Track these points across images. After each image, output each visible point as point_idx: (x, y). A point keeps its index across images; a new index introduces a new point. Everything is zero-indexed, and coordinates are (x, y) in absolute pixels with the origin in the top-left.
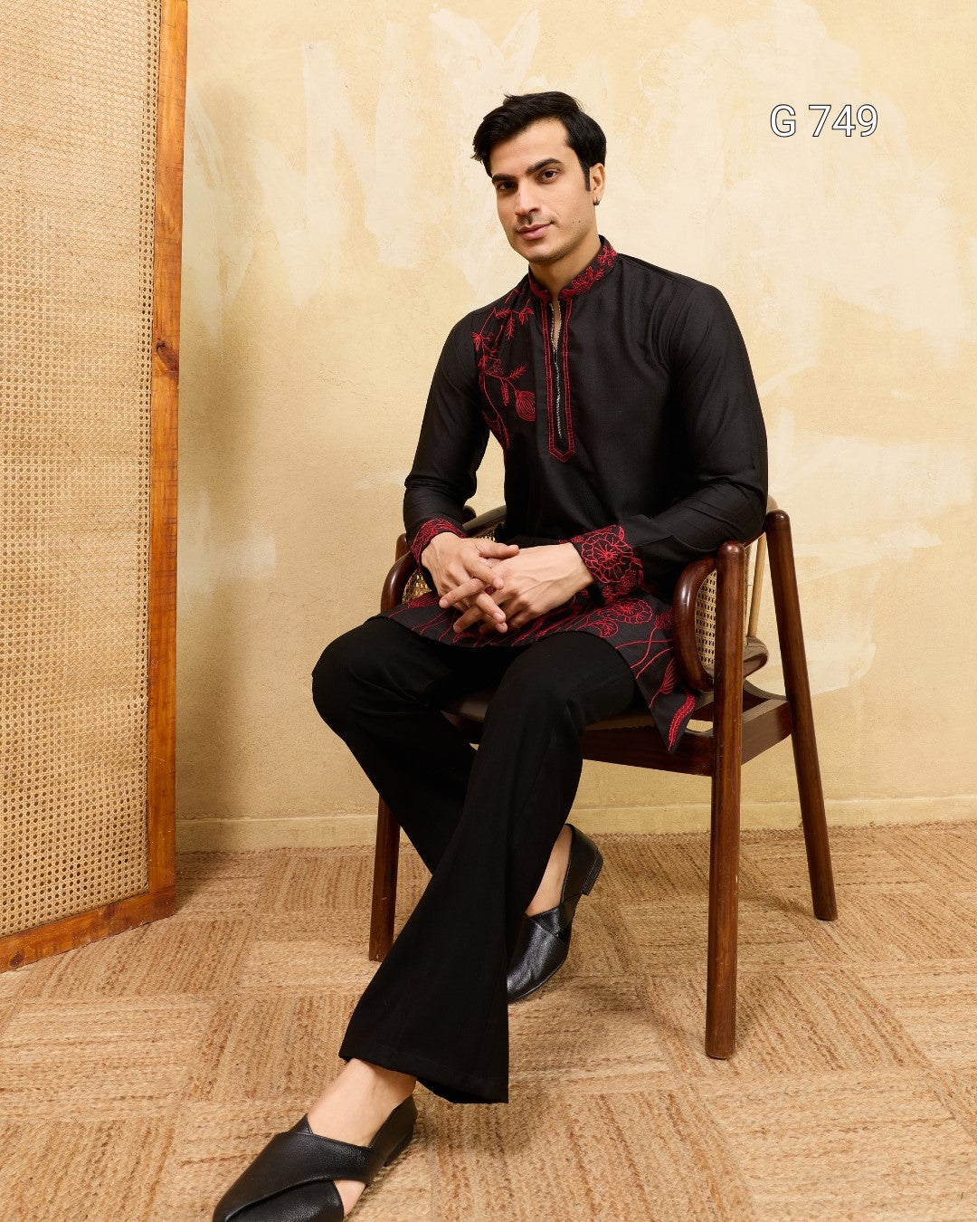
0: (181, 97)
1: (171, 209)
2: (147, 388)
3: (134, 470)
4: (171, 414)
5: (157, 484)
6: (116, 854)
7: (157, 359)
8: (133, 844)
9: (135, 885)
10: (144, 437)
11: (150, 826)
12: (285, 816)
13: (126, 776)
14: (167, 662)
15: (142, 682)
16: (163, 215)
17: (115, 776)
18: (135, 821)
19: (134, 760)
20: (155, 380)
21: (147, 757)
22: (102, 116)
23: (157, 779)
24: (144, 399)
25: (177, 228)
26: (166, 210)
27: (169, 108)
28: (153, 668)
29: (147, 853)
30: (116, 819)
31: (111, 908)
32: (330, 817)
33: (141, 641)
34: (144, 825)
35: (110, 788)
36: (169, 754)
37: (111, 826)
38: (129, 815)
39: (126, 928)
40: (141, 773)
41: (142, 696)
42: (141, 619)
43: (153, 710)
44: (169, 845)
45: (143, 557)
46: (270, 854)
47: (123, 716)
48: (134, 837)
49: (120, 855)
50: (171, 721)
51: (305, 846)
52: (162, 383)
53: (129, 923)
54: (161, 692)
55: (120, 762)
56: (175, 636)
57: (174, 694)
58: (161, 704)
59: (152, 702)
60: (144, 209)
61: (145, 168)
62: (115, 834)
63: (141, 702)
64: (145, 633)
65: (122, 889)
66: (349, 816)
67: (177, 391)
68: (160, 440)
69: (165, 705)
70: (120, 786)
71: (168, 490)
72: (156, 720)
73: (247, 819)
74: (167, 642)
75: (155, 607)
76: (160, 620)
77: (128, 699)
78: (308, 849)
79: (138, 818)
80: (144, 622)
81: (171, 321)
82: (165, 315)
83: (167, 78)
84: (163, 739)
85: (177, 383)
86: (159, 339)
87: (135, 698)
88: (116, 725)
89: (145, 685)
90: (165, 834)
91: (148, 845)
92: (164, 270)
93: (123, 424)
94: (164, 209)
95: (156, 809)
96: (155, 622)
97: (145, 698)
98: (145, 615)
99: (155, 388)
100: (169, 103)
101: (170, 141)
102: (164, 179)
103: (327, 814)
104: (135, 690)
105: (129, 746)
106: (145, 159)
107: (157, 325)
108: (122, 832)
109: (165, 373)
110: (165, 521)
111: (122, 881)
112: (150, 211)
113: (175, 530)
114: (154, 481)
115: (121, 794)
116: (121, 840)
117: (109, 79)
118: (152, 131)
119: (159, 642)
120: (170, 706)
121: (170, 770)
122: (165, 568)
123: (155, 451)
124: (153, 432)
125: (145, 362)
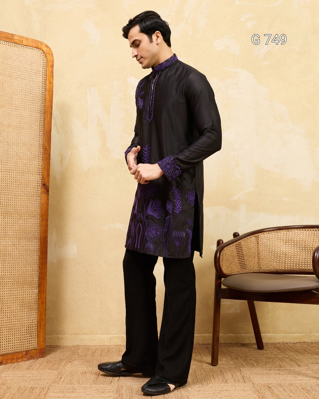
0: (51, 111)
1: (48, 144)
2: (40, 197)
3: (36, 222)
4: (47, 205)
5: (42, 226)
6: (29, 336)
7: (43, 188)
8: (34, 334)
9: (34, 346)
10: (39, 212)
11: (38, 328)
12: (79, 335)
13: (32, 313)
14: (44, 279)
15: (37, 285)
16: (45, 146)
17: (29, 313)
18: (34, 327)
19: (34, 308)
20: (42, 195)
21: (38, 308)
22: (29, 119)
23: (41, 315)
24: (39, 200)
25: (49, 150)
26: (46, 145)
27: (47, 115)
28: (40, 281)
29: (37, 337)
30: (29, 325)
31: (27, 352)
32: (93, 336)
33: (37, 272)
34: (37, 329)
35: (27, 316)
36: (44, 308)
37: (28, 327)
38: (33, 325)
39: (31, 359)
40: (36, 313)
41: (37, 289)
42: (37, 266)
43: (40, 294)
44: (44, 336)
45: (38, 247)
46: (74, 346)
47: (31, 294)
48: (34, 331)
49: (30, 336)
50: (45, 298)
51: (85, 345)
52: (44, 195)
53: (32, 358)
54: (42, 288)
55: (30, 308)
56: (46, 272)
57: (46, 290)
58: (42, 293)
59: (39, 292)
60: (40, 145)
61: (41, 133)
62: (28, 330)
63: (36, 291)
64: (38, 270)
65: (30, 347)
66: (99, 335)
67: (48, 198)
68: (43, 213)
70: (30, 316)
71: (45, 228)
72: (41, 297)
73: (67, 336)
74: (44, 273)
75: (41, 263)
76: (42, 267)
77: (33, 290)
78: (86, 346)
79: (35, 326)
80: (38, 267)
81: (47, 177)
82: (45, 176)
83: (47, 106)
84: (42, 303)
85: (48, 196)
86: (43, 183)
87: (35, 289)
88: (29, 297)
89: (38, 286)
90: (43, 332)
91: (37, 335)
92: (45, 162)
93: (33, 208)
95: (40, 324)
96: (41, 267)
97: (38, 290)
98: (38, 265)
99: (42, 197)
100: (48, 113)
101: (48, 124)
102: (46, 136)
103: (93, 335)
104: (35, 287)
105: (33, 304)
106: (41, 130)
107: (43, 178)
108: (30, 329)
109: (45, 193)
110: (44, 237)
111: (30, 344)
112: (42, 145)
113: (47, 240)
115: (30, 318)
116: (30, 332)
117: (31, 108)
118: (43, 122)
119: (42, 274)
120: (45, 293)
121: (44, 313)
122: (44, 251)
123: (42, 216)
124: (41, 210)
125: (40, 189)
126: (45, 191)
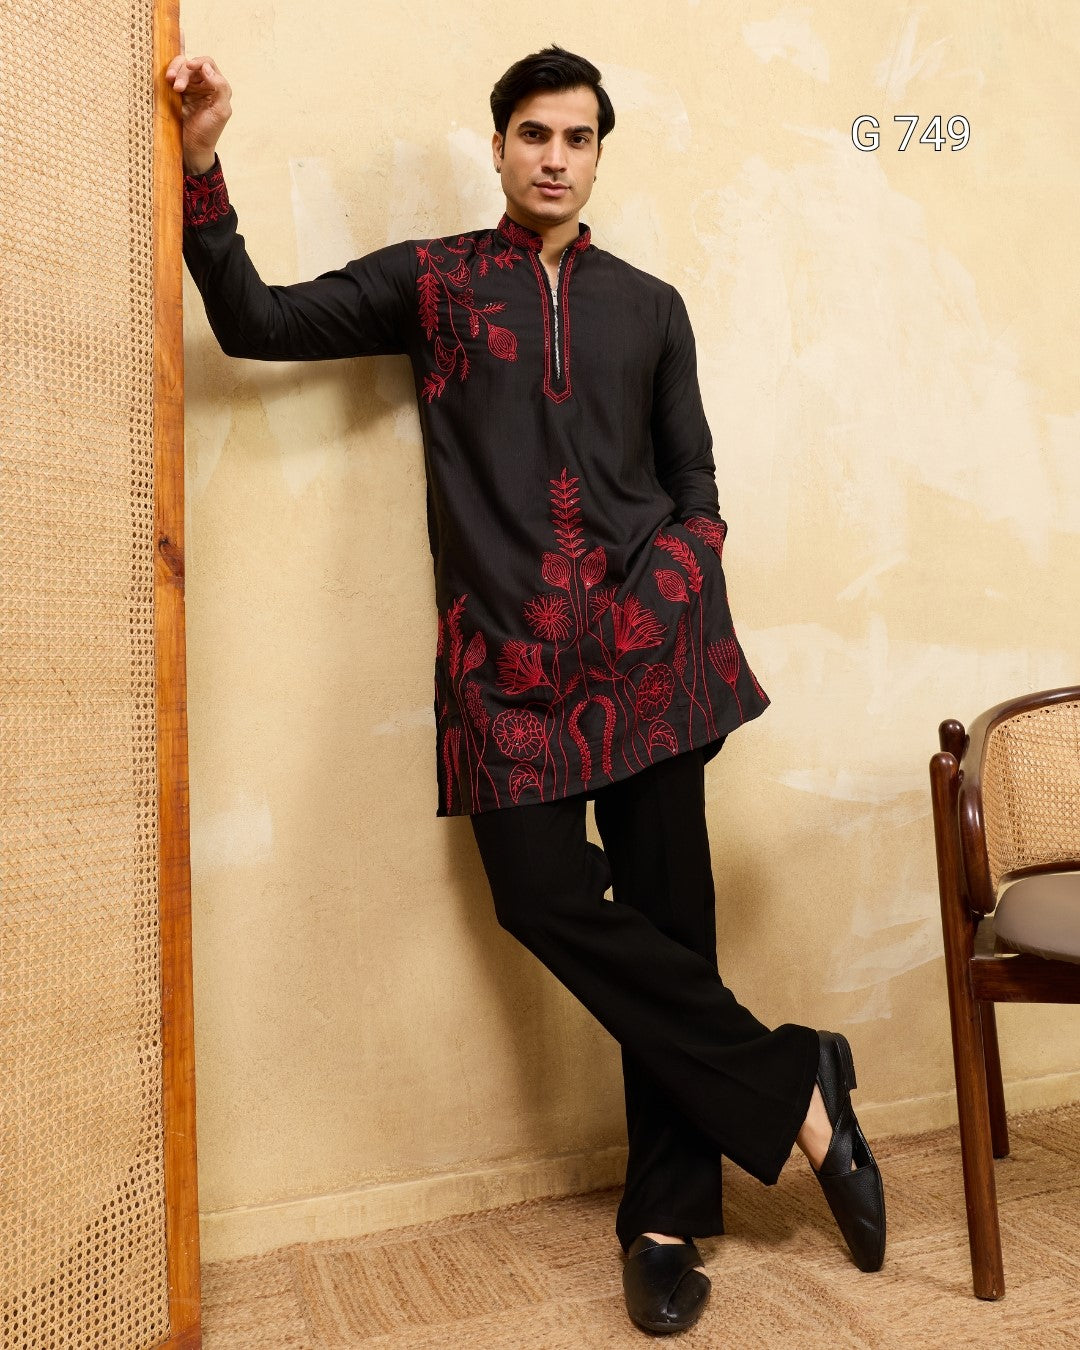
1: (171, 358)
2: (151, 600)
3: (139, 718)
4: (178, 636)
5: (164, 734)
7: (159, 559)
10: (150, 669)
11: (169, 1234)
14: (182, 988)
15: (155, 1022)
16: (162, 365)
18: (154, 1231)
19: (149, 1139)
20: (158, 589)
21: (163, 1135)
23: (173, 1166)
24: (148, 615)
25: (179, 384)
26: (166, 359)
27: (165, 225)
28: (167, 1000)
29: (168, 1279)
33: (152, 962)
34: (163, 1237)
36: (188, 1125)
38: (146, 1225)
41: (155, 1043)
42: (152, 929)
43: (168, 1062)
44: (193, 1264)
45: (152, 841)
47: (134, 1072)
50: (190, 1079)
52: (164, 593)
54: (177, 1034)
57: (193, 1039)
58: (176, 1056)
59: (166, 1052)
63: (154, 1053)
64: (157, 950)
67: (183, 604)
68: (166, 675)
69: (182, 1051)
71: (176, 742)
72: (173, 1078)
74: (182, 962)
75: (166, 912)
76: (172, 928)
77: (139, 1050)
79: (156, 1225)
80: (156, 934)
81: (174, 508)
82: (167, 503)
83: (161, 185)
84: (181, 1104)
85: (183, 593)
86: (161, 533)
87: (147, 1047)
89: (158, 1027)
90: (187, 1245)
92: (166, 440)
93: (125, 652)
94: (164, 357)
95: (176, 1208)
96: (168, 933)
97: (160, 1045)
98: (154, 924)
99: (158, 599)
100: (165, 217)
101: (168, 268)
102: (162, 319)
104: (148, 1035)
107: (160, 514)
109: (168, 580)
110: (175, 787)
112: (150, 359)
113: (186, 797)
114: (160, 731)
118: (150, 252)
119: (172, 964)
120: (187, 1054)
121: (190, 1150)
122: (176, 854)
123: (160, 687)
124: (158, 663)
125: (150, 564)
126: (170, 574)
